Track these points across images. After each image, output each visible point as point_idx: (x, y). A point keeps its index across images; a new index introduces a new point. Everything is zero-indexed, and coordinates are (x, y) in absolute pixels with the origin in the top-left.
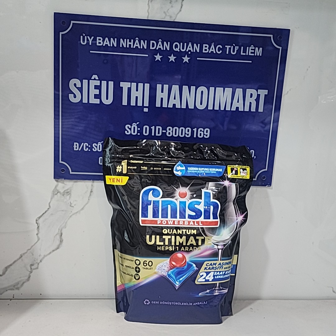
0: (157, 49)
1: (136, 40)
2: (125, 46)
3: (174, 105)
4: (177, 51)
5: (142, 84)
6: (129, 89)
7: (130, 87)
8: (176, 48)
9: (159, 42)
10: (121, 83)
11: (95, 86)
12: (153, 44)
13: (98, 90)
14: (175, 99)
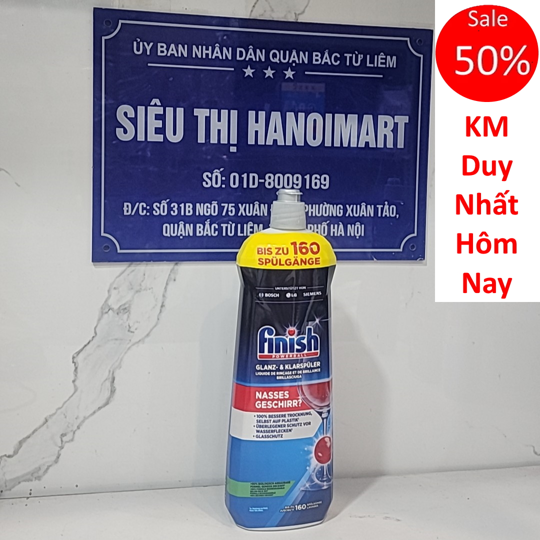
0: (247, 59)
1: (216, 48)
2: (200, 56)
3: (275, 141)
4: (276, 63)
5: (227, 111)
6: (208, 119)
7: (208, 115)
8: (275, 58)
9: (249, 49)
10: (195, 110)
11: (156, 115)
12: (241, 52)
13: (161, 121)
14: (275, 131)
